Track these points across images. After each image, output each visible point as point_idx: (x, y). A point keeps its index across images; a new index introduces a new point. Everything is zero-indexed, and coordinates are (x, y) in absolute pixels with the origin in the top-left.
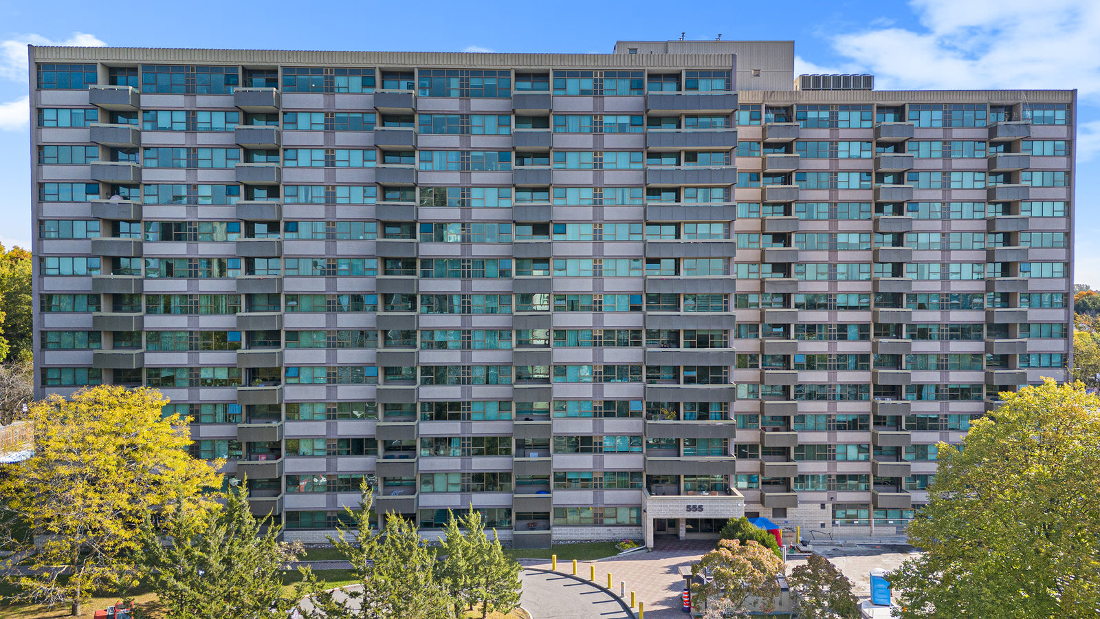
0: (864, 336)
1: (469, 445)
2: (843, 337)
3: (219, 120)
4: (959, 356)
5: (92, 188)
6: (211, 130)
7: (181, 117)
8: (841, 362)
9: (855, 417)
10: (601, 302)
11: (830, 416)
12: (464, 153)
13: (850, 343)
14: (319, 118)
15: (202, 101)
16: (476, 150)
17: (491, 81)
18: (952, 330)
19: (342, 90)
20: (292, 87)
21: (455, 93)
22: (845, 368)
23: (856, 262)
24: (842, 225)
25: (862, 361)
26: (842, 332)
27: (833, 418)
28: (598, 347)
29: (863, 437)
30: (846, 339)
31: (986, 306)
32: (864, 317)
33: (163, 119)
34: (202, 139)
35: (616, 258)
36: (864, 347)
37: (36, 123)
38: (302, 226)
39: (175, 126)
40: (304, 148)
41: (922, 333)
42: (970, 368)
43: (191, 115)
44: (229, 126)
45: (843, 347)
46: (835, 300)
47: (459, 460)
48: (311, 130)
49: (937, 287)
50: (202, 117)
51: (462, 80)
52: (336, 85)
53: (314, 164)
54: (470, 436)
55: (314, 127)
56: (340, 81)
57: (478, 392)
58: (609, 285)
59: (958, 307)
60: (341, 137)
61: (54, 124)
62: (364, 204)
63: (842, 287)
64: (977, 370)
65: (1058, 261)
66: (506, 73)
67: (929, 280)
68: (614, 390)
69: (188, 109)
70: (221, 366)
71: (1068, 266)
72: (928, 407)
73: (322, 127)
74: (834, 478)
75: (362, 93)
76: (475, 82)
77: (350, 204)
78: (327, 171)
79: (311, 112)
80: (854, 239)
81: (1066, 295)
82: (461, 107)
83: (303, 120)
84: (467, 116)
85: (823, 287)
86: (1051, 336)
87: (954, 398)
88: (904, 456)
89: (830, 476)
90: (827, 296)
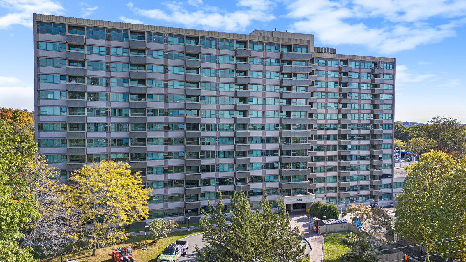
0: (335, 139)
1: (218, 181)
2: (329, 139)
3: (120, 52)
4: (363, 145)
5: (63, 77)
6: (117, 56)
7: (104, 49)
8: (328, 148)
9: (333, 167)
10: (265, 127)
11: (325, 167)
12: (217, 70)
13: (331, 141)
14: (161, 53)
15: (113, 43)
16: (222, 69)
17: (227, 43)
18: (361, 137)
19: (170, 43)
20: (150, 40)
21: (214, 47)
22: (329, 150)
23: (333, 113)
24: (329, 100)
25: (334, 148)
26: (328, 137)
27: (326, 167)
28: (264, 143)
29: (335, 174)
30: (330, 140)
31: (370, 128)
32: (335, 132)
33: (96, 50)
34: (113, 59)
35: (270, 111)
36: (335, 143)
37: (36, 48)
38: (154, 96)
39: (101, 53)
40: (156, 65)
41: (352, 137)
42: (366, 149)
43: (108, 49)
44: (124, 54)
45: (330, 143)
46: (327, 126)
47: (214, 187)
48: (158, 58)
49: (357, 122)
50: (113, 50)
51: (217, 42)
52: (168, 41)
53: (160, 72)
54: (218, 178)
55: (160, 57)
56: (170, 39)
57: (222, 161)
58: (268, 121)
59: (363, 129)
60: (171, 62)
61: (44, 48)
62: (179, 88)
63: (329, 122)
64: (367, 150)
65: (390, 114)
66: (232, 41)
67: (354, 120)
68: (270, 159)
69: (107, 46)
70: (120, 153)
71: (393, 115)
72: (354, 163)
73: (163, 57)
74: (326, 188)
75: (179, 45)
76: (221, 43)
77: (173, 88)
78: (165, 75)
79: (158, 50)
80: (332, 105)
81: (392, 125)
82: (216, 52)
83: (155, 54)
84: (219, 56)
85: (323, 122)
86: (388, 138)
87: (361, 159)
88: (347, 180)
89: (325, 188)
90: (324, 125)
